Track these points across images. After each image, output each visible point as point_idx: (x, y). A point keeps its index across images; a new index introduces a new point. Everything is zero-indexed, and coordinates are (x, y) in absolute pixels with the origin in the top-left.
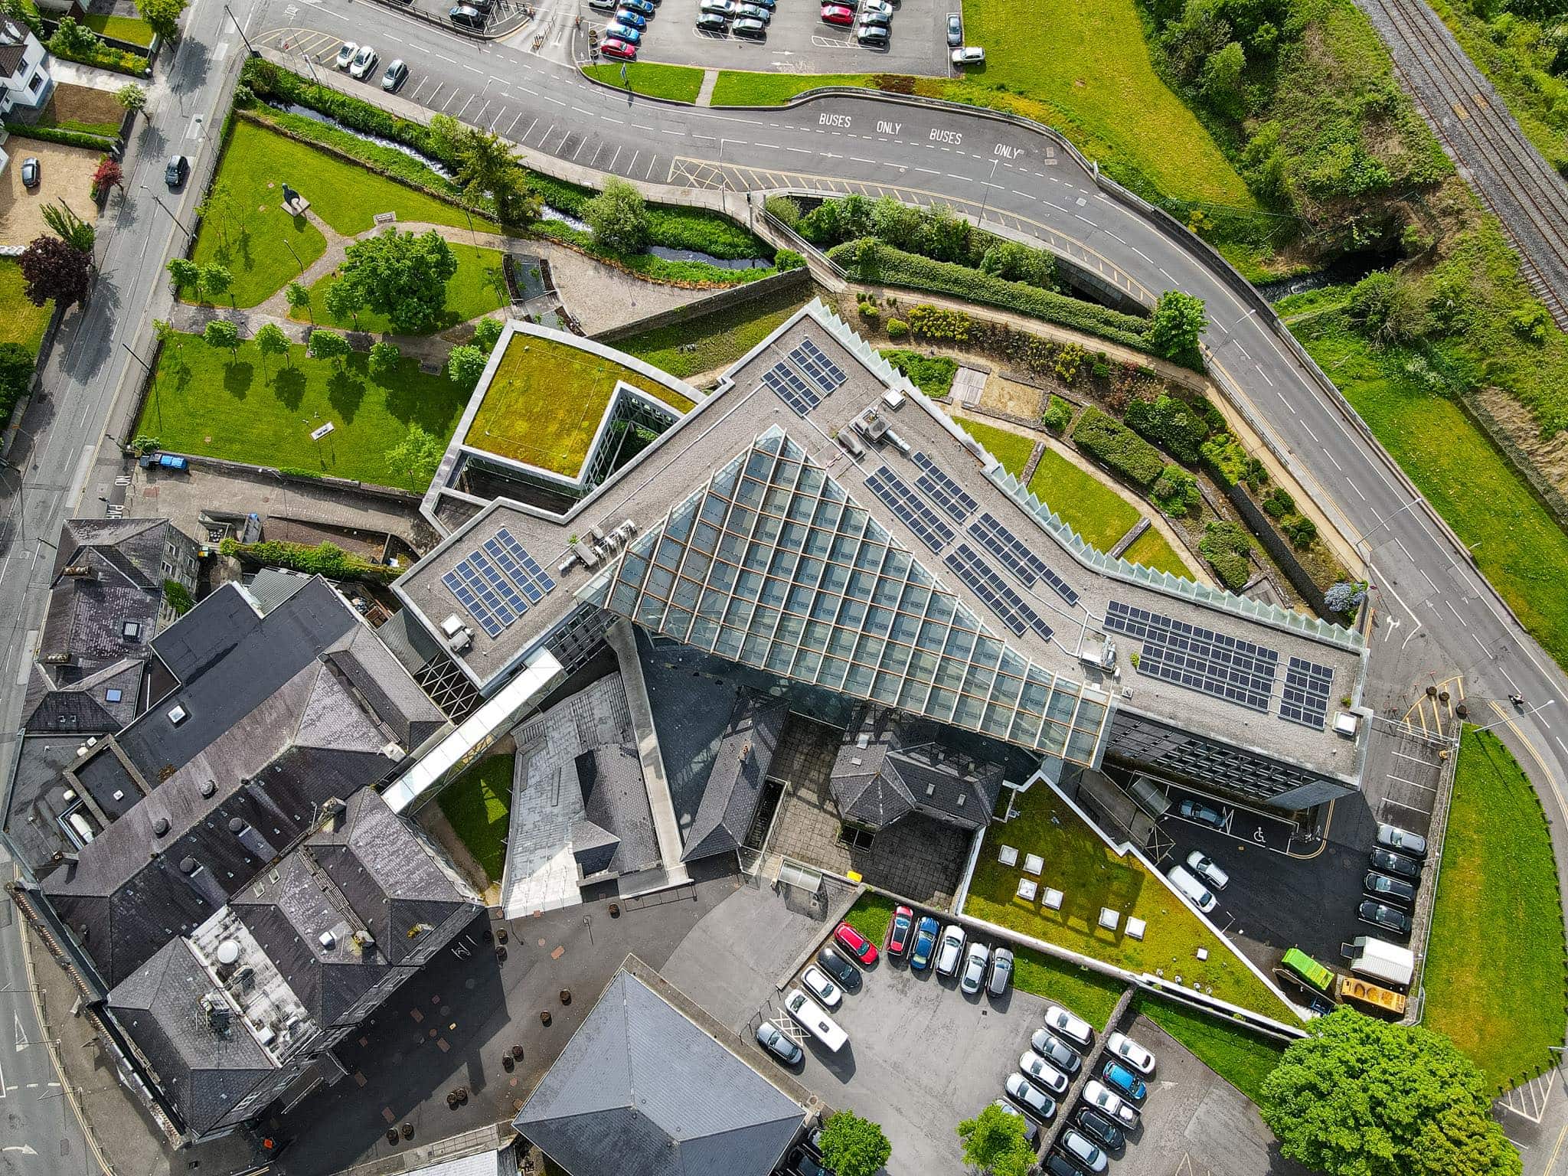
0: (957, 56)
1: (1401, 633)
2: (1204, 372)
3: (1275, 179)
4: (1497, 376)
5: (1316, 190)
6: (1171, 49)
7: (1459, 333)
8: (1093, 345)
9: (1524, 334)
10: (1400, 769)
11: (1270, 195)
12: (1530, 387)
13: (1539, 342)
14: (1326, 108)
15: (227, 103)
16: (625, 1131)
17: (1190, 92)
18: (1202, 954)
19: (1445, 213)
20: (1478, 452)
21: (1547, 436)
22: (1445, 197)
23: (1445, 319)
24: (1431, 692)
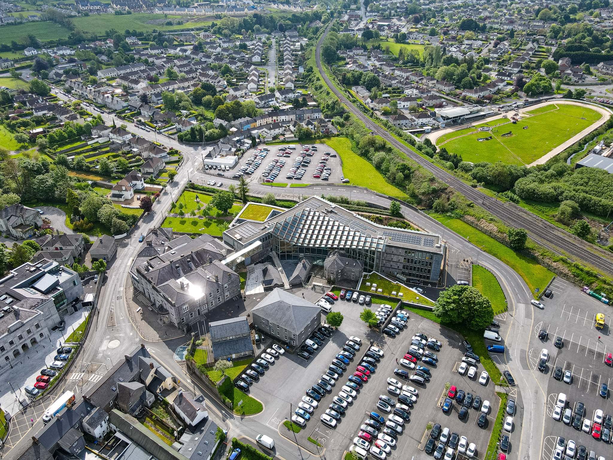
0: (343, 181)
1: (456, 252)
2: (404, 218)
3: (413, 193)
4: (466, 213)
5: (423, 194)
6: (388, 178)
7: (456, 208)
8: (378, 215)
9: (469, 206)
10: (462, 273)
11: (414, 196)
12: (472, 213)
13: (473, 207)
14: (422, 182)
15: (183, 188)
16: (279, 306)
17: (394, 184)
18: (417, 298)
19: (449, 192)
20: (466, 226)
21: (479, 220)
22: (448, 190)
23: (453, 206)
24: (464, 260)
